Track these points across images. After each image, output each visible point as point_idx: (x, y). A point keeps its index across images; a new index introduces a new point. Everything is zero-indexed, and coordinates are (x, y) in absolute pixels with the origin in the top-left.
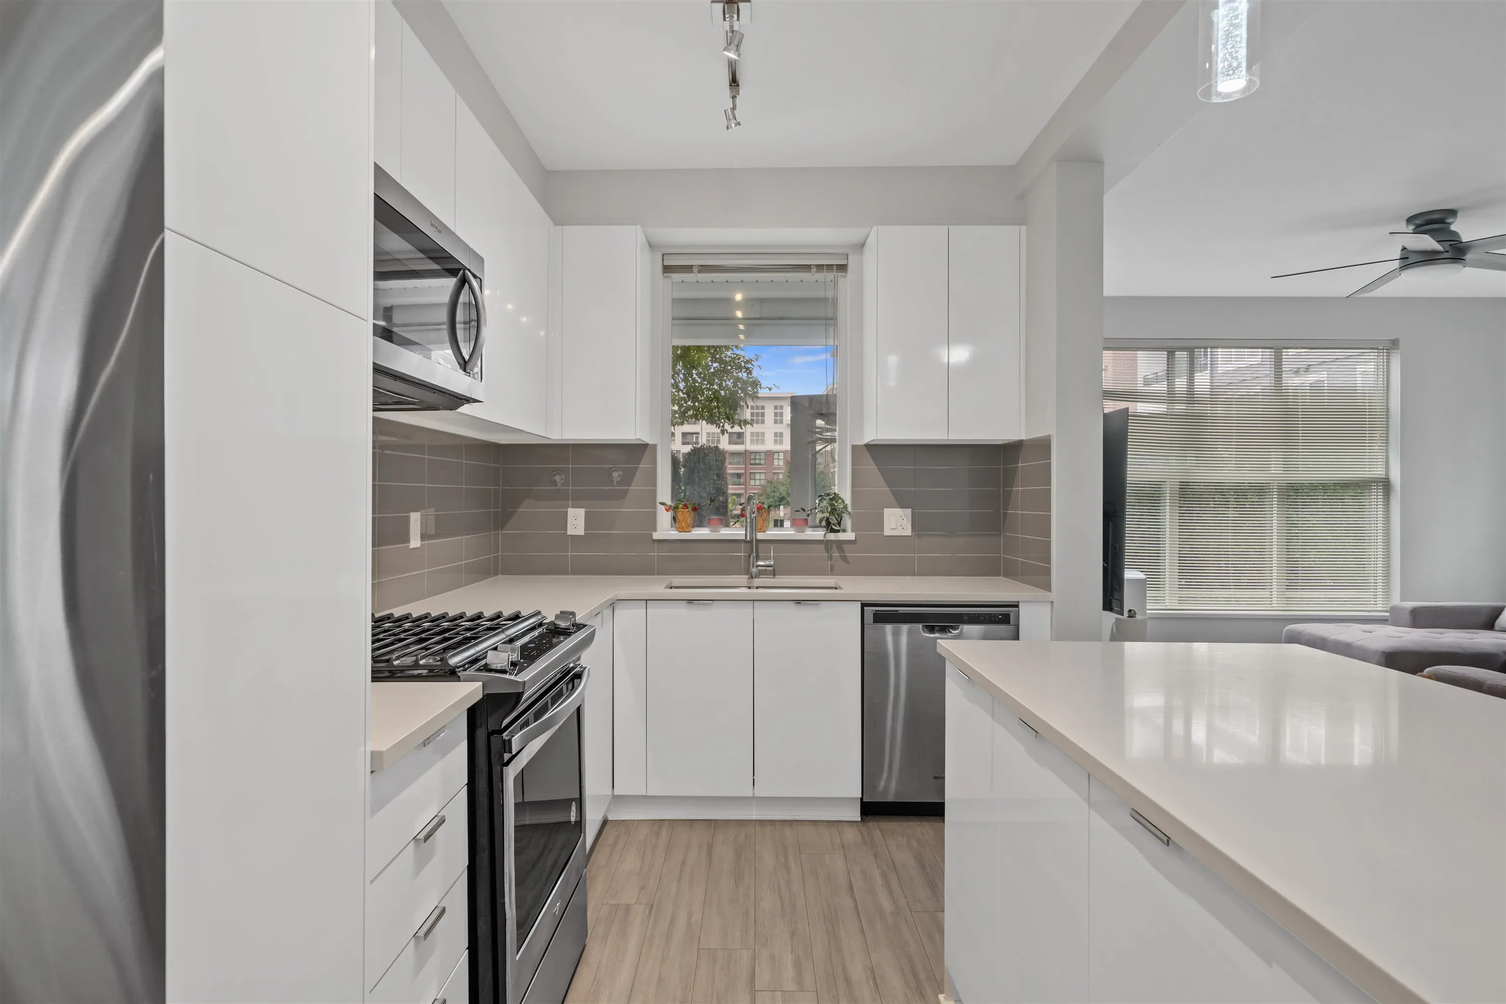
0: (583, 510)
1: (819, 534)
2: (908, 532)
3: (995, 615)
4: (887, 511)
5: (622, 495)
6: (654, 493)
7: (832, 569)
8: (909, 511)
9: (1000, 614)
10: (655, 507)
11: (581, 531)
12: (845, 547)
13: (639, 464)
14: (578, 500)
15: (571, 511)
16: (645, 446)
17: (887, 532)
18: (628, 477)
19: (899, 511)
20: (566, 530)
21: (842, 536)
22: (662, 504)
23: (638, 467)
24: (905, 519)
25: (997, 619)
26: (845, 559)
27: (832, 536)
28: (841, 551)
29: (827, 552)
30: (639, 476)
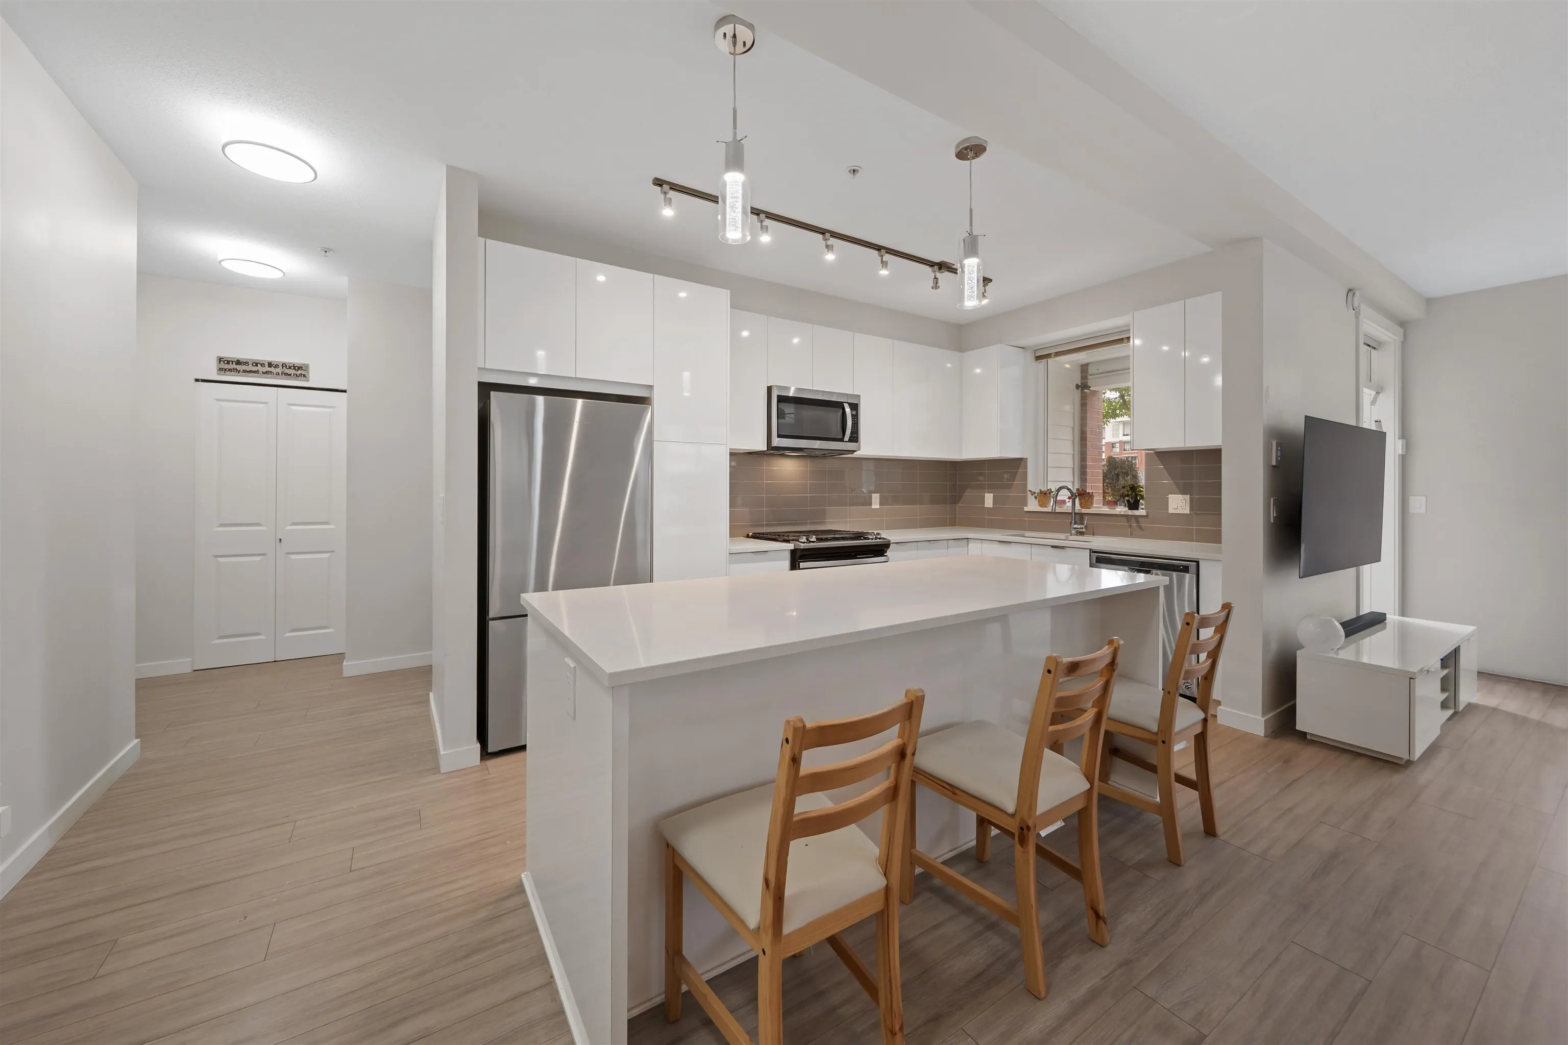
0: (992, 494)
1: (1121, 509)
2: (1187, 511)
3: (1178, 566)
4: (1171, 497)
5: (1010, 486)
6: (1025, 485)
7: (1131, 534)
8: (1188, 497)
9: (1182, 566)
10: (1026, 492)
11: (991, 506)
12: (1140, 519)
13: (1018, 469)
14: (991, 489)
15: (987, 495)
16: (1021, 460)
17: (1171, 511)
18: (1013, 476)
19: (1180, 496)
20: (984, 504)
21: (1136, 513)
22: (1029, 491)
23: (1017, 472)
24: (1184, 502)
25: (1179, 569)
26: (1140, 528)
27: (1130, 512)
28: (1137, 522)
29: (1128, 523)
30: (1018, 476)
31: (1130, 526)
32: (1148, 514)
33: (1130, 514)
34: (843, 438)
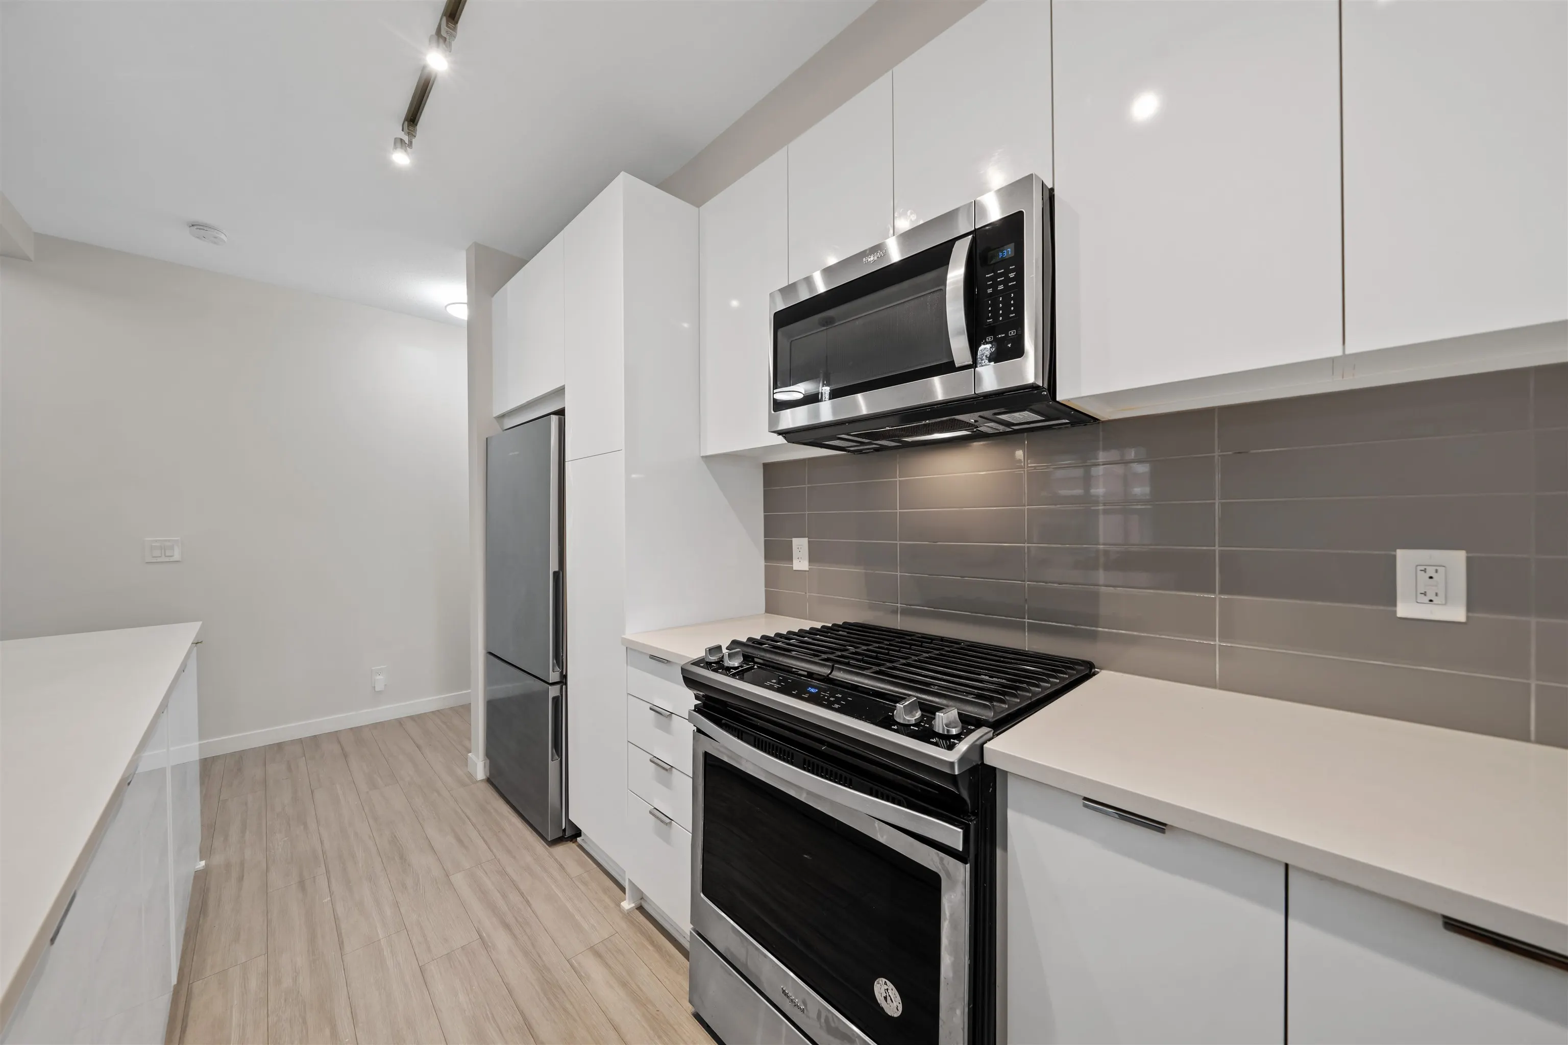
34: (953, 361)
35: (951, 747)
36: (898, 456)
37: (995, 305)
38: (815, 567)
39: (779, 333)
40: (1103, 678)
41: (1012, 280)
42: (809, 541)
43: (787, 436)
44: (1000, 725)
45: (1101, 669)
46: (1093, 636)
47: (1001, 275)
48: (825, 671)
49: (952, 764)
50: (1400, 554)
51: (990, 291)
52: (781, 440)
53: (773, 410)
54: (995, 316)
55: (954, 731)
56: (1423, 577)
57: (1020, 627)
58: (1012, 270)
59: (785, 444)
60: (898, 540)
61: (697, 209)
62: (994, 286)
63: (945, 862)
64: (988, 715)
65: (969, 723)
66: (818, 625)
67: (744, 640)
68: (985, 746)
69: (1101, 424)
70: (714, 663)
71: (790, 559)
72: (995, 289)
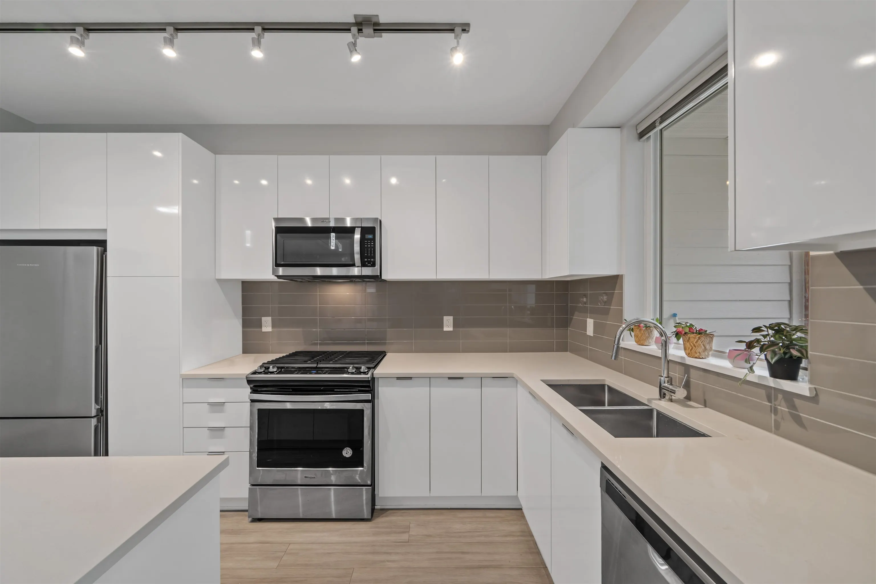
0: (592, 320)
5: (608, 312)
6: (621, 312)
7: (777, 426)
11: (592, 334)
12: (797, 402)
13: (615, 290)
14: (592, 313)
15: (588, 320)
18: (610, 299)
20: (586, 331)
22: (625, 320)
26: (798, 420)
27: (772, 382)
28: (792, 406)
29: (770, 401)
30: (615, 300)
31: (776, 411)
32: (817, 395)
33: (772, 385)
34: (355, 264)
35: (367, 374)
36: (318, 284)
37: (368, 250)
38: (275, 330)
39: (278, 235)
40: (389, 355)
41: (372, 245)
42: (272, 318)
43: (278, 277)
44: (375, 367)
45: (387, 353)
46: (385, 344)
47: (369, 242)
48: (315, 365)
49: (369, 377)
50: (444, 317)
51: (366, 246)
52: (276, 278)
53: (275, 266)
54: (368, 254)
55: (366, 371)
56: (447, 322)
57: (364, 344)
58: (372, 242)
59: (276, 279)
60: (318, 316)
61: (214, 155)
62: (367, 245)
63: (365, 405)
64: (372, 366)
65: (369, 368)
66: (285, 355)
67: (266, 362)
68: (374, 372)
69: (387, 282)
70: (263, 372)
71: (261, 327)
72: (367, 246)
